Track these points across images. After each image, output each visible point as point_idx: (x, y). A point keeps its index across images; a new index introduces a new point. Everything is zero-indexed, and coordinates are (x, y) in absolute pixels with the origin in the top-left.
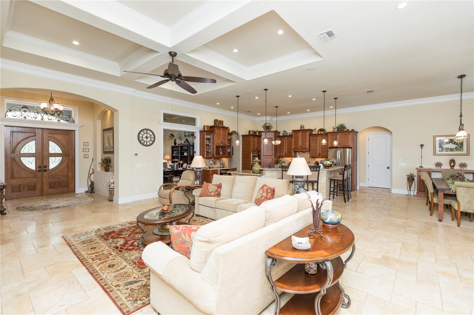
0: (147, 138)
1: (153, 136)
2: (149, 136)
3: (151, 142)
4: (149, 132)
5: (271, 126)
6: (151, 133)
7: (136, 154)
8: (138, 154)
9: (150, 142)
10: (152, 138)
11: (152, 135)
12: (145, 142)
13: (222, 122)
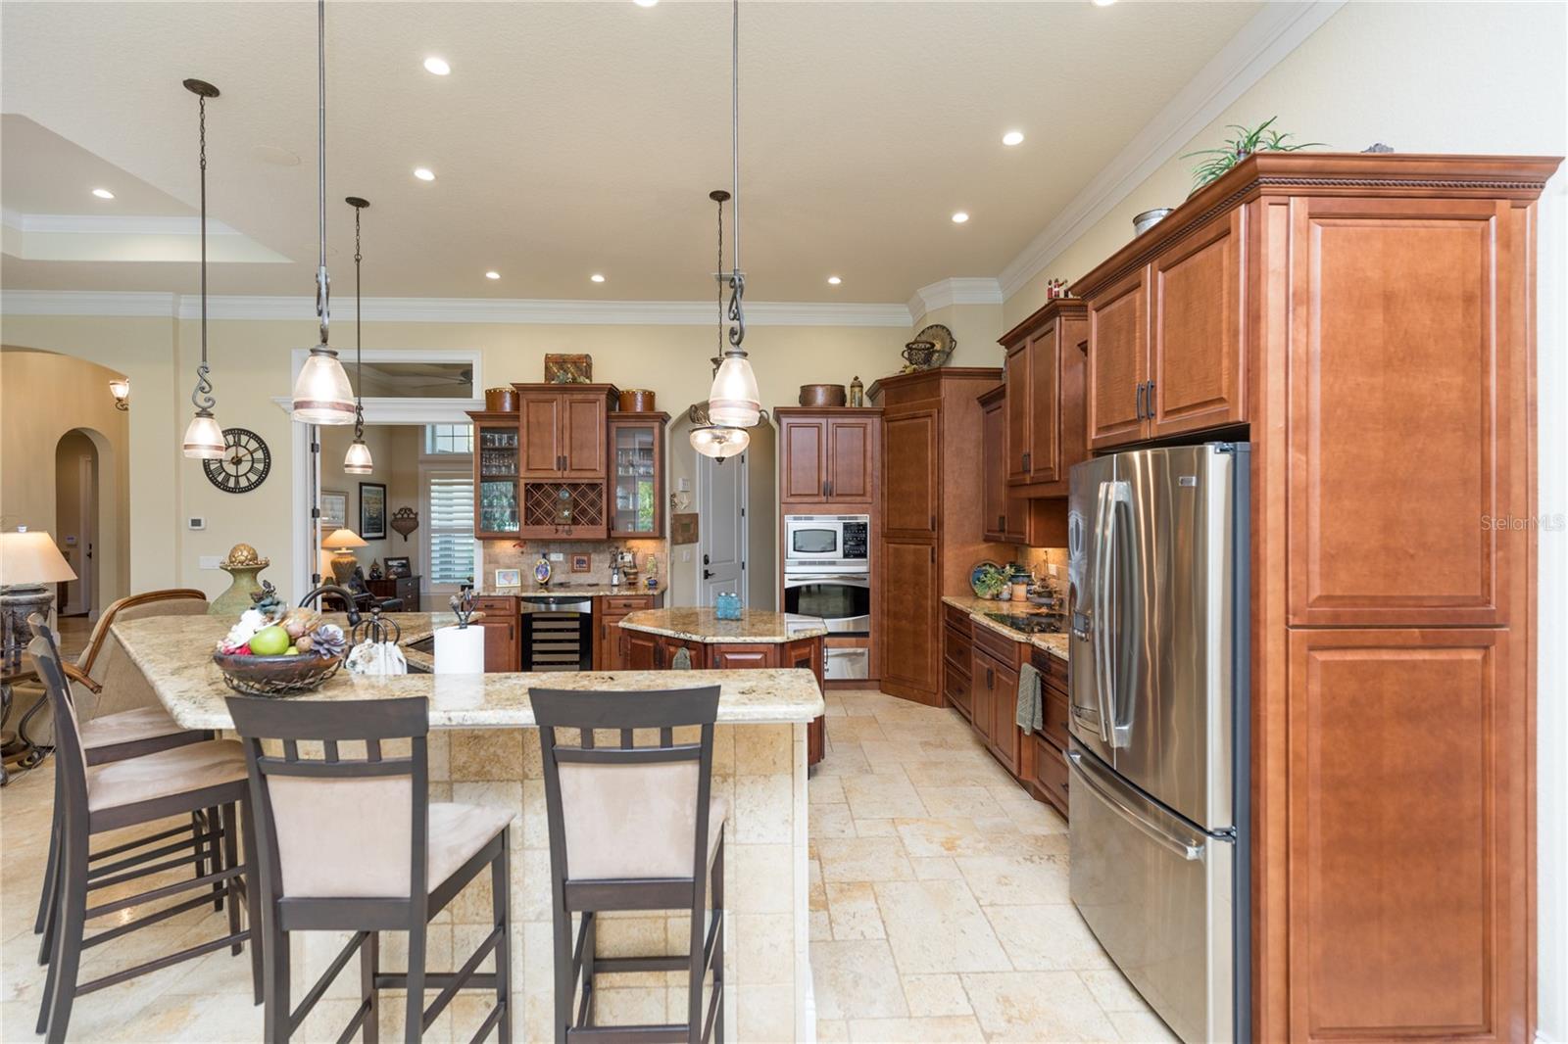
0: (237, 461)
1: (259, 455)
2: (242, 452)
3: (253, 478)
4: (244, 439)
5: (952, 340)
6: (253, 444)
7: (196, 523)
8: (202, 523)
9: (250, 475)
10: (259, 461)
11: (256, 450)
12: (232, 480)
13: (583, 364)
